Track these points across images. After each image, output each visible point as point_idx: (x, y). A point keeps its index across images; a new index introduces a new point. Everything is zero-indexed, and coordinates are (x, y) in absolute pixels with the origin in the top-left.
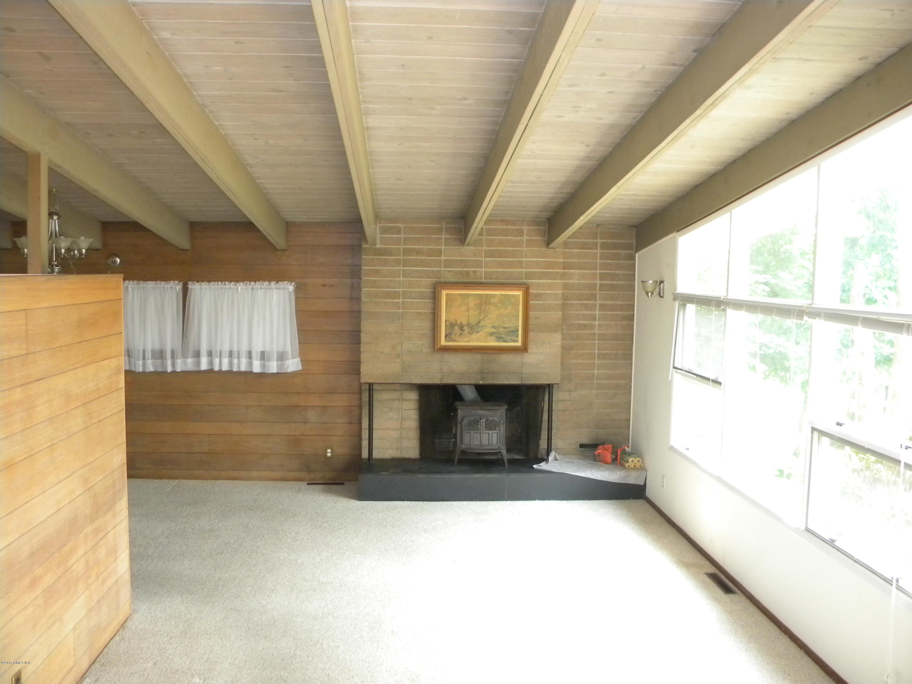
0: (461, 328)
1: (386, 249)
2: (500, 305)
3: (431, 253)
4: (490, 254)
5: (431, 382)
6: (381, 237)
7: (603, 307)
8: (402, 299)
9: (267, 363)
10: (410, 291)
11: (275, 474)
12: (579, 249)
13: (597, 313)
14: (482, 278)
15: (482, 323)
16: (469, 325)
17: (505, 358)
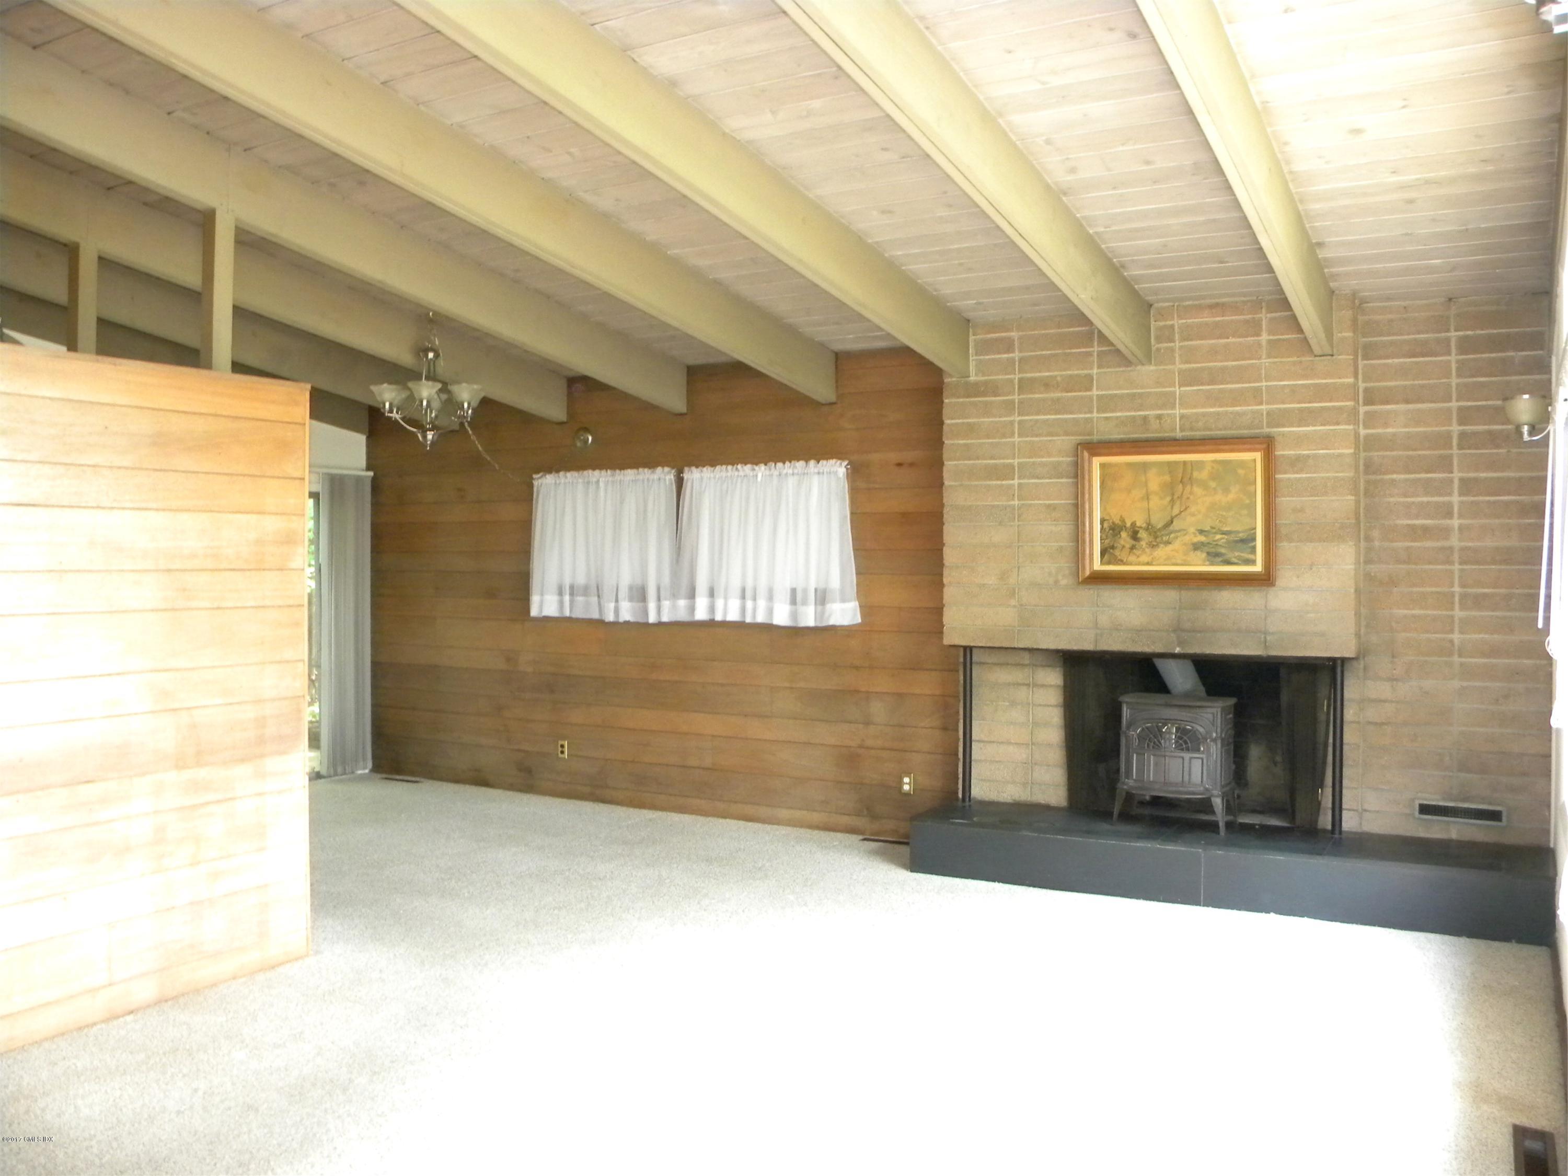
0: (1135, 536)
1: (986, 383)
2: (1213, 484)
3: (1071, 384)
4: (1189, 379)
5: (1075, 648)
6: (976, 360)
7: (1467, 486)
8: (1019, 478)
9: (801, 609)
10: (1034, 463)
11: (816, 817)
12: (1404, 356)
13: (1455, 499)
14: (1174, 430)
15: (1177, 524)
16: (1149, 527)
17: (1228, 598)
